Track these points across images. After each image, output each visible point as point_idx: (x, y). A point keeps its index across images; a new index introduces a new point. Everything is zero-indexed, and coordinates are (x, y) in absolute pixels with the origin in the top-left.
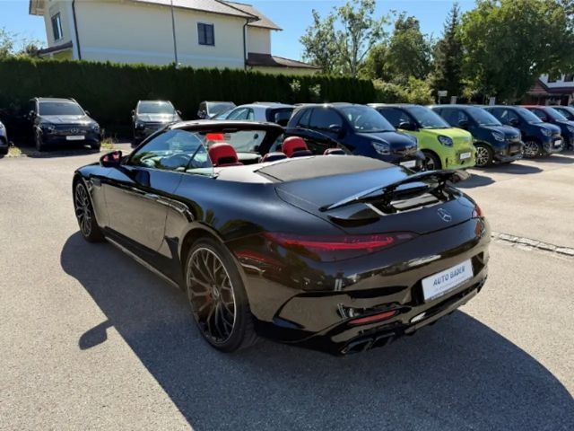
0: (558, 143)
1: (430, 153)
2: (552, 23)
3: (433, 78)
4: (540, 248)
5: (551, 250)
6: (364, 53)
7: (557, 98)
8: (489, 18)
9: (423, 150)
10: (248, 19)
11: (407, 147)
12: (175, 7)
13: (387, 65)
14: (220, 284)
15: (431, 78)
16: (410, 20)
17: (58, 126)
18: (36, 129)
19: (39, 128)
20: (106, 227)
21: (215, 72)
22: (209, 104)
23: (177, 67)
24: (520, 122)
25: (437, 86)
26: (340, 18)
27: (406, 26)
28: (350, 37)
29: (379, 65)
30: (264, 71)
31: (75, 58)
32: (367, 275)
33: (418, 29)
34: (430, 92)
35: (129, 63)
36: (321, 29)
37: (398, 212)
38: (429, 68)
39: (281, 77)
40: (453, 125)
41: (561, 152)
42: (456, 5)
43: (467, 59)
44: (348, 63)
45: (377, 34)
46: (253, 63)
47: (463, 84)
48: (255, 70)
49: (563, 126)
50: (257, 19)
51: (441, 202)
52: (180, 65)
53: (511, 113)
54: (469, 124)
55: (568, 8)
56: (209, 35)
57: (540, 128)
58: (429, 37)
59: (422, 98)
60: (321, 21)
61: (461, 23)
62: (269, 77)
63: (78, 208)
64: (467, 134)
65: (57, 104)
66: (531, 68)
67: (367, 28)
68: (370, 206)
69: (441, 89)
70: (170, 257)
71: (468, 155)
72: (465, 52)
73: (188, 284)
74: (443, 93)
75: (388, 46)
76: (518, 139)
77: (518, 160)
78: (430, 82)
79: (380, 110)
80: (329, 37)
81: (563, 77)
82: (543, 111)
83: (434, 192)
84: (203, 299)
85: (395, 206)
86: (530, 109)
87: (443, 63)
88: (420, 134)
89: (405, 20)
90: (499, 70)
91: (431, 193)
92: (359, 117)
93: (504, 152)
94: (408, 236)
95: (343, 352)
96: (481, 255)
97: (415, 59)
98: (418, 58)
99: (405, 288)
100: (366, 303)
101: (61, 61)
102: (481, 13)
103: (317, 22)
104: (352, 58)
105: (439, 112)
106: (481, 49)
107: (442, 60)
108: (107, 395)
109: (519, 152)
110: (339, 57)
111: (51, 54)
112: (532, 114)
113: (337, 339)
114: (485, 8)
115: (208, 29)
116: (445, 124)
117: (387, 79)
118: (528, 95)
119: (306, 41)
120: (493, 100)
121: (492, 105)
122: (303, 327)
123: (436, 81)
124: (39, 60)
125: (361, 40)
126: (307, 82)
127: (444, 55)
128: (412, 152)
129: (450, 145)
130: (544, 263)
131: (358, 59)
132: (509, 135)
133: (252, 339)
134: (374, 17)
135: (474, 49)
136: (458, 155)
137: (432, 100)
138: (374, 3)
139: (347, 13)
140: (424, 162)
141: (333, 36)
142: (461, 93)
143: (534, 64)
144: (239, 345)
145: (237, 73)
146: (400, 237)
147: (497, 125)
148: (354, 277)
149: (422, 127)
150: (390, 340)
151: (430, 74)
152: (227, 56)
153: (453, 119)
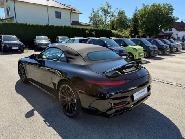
0: (168, 50)
1: (130, 54)
2: (165, 13)
3: (130, 29)
4: (165, 83)
5: (169, 84)
6: (108, 21)
7: (167, 36)
8: (146, 12)
9: (128, 53)
10: (72, 10)
11: (124, 52)
12: (48, 6)
13: (115, 25)
14: (71, 97)
15: (129, 29)
16: (122, 11)
17: (9, 44)
18: (2, 45)
19: (3, 45)
20: (30, 78)
21: (61, 27)
22: (60, 37)
23: (49, 25)
24: (157, 44)
25: (131, 32)
26: (101, 10)
27: (121, 13)
28: (104, 16)
29: (113, 25)
30: (77, 27)
31: (15, 22)
32: (117, 93)
33: (125, 14)
34: (129, 34)
35: (33, 24)
36: (95, 14)
37: (126, 73)
38: (129, 27)
39: (83, 29)
40: (137, 45)
41: (169, 53)
42: (136, 7)
43: (140, 24)
44: (103, 25)
45: (112, 16)
46: (73, 24)
47: (139, 32)
48: (74, 26)
49: (170, 45)
50: (75, 10)
51: (137, 70)
52: (50, 24)
53: (154, 41)
54: (142, 44)
55: (170, 9)
56: (59, 15)
57: (163, 45)
58: (128, 17)
59: (127, 36)
60: (94, 11)
61: (138, 12)
62: (79, 29)
63: (20, 72)
64: (141, 48)
65: (9, 37)
66: (159, 27)
67: (109, 13)
68: (117, 71)
69: (133, 33)
70: (54, 88)
71: (142, 54)
72: (140, 22)
73: (60, 97)
74: (133, 34)
75: (116, 19)
76: (157, 49)
77: (157, 55)
78: (129, 31)
79: (115, 40)
80: (97, 16)
81: (169, 30)
82: (164, 40)
83: (135, 67)
84: (65, 101)
85: (125, 72)
86: (160, 40)
87: (133, 25)
88: (127, 48)
89: (121, 11)
90: (150, 27)
91: (134, 67)
92: (108, 42)
93: (153, 53)
94: (129, 81)
95: (111, 117)
96: (150, 86)
97: (124, 23)
98: (125, 23)
99: (129, 96)
100: (117, 102)
101: (10, 23)
102: (144, 10)
103: (94, 12)
104: (105, 23)
105: (132, 40)
106: (144, 21)
107: (132, 24)
108: (35, 133)
109: (157, 53)
110: (100, 22)
111: (7, 20)
112: (160, 41)
113: (108, 113)
114: (145, 9)
115: (59, 13)
116: (135, 45)
117: (116, 30)
118: (158, 35)
119: (90, 17)
120: (148, 37)
121: (148, 39)
122: (98, 109)
123: (131, 31)
124: (2, 22)
125: (107, 17)
126: (91, 30)
127: (133, 22)
128: (125, 53)
129: (137, 51)
130: (167, 88)
131: (107, 23)
132: (154, 48)
133: (81, 113)
134: (111, 10)
135: (142, 21)
136: (139, 54)
137: (130, 36)
138: (111, 6)
139: (103, 9)
140: (129, 57)
141: (98, 16)
142: (138, 34)
143: (160, 26)
144: (77, 115)
145: (69, 27)
146: (127, 81)
147: (150, 45)
148: (113, 94)
149: (128, 46)
150: (124, 113)
151: (129, 28)
152: (65, 22)
153: (137, 43)
